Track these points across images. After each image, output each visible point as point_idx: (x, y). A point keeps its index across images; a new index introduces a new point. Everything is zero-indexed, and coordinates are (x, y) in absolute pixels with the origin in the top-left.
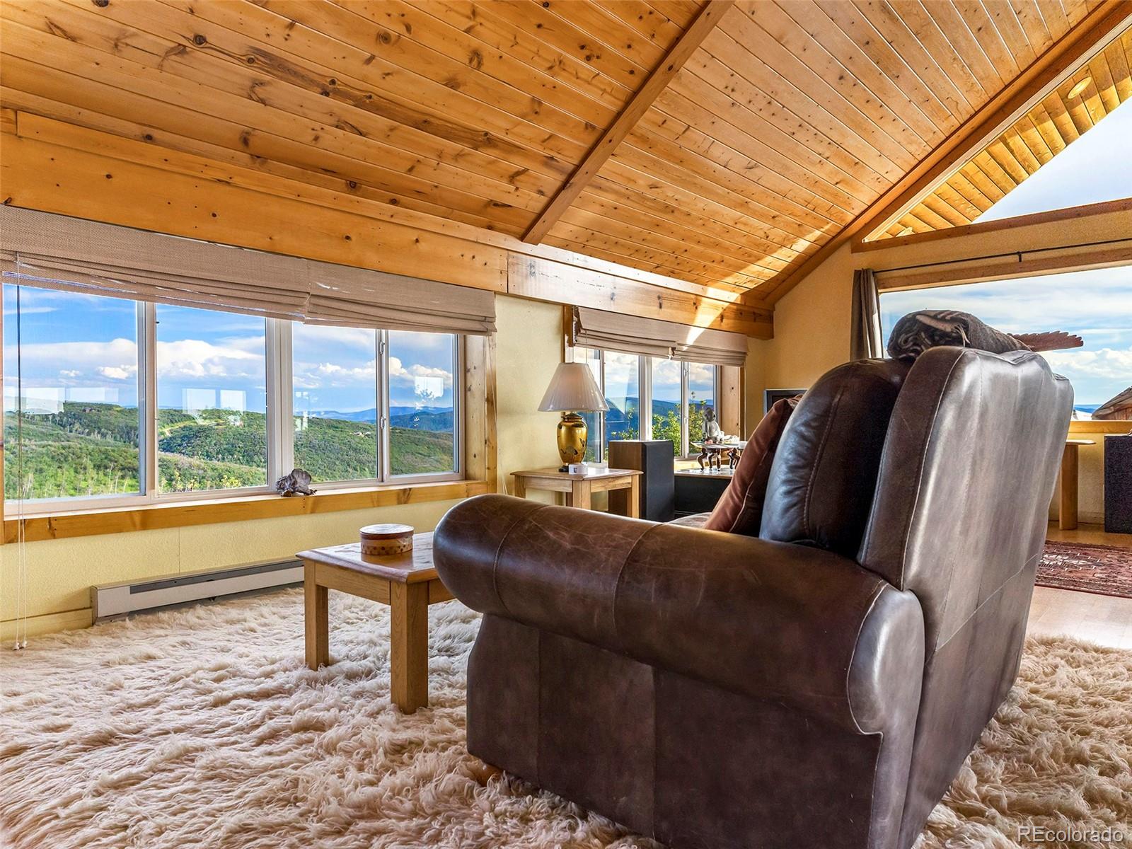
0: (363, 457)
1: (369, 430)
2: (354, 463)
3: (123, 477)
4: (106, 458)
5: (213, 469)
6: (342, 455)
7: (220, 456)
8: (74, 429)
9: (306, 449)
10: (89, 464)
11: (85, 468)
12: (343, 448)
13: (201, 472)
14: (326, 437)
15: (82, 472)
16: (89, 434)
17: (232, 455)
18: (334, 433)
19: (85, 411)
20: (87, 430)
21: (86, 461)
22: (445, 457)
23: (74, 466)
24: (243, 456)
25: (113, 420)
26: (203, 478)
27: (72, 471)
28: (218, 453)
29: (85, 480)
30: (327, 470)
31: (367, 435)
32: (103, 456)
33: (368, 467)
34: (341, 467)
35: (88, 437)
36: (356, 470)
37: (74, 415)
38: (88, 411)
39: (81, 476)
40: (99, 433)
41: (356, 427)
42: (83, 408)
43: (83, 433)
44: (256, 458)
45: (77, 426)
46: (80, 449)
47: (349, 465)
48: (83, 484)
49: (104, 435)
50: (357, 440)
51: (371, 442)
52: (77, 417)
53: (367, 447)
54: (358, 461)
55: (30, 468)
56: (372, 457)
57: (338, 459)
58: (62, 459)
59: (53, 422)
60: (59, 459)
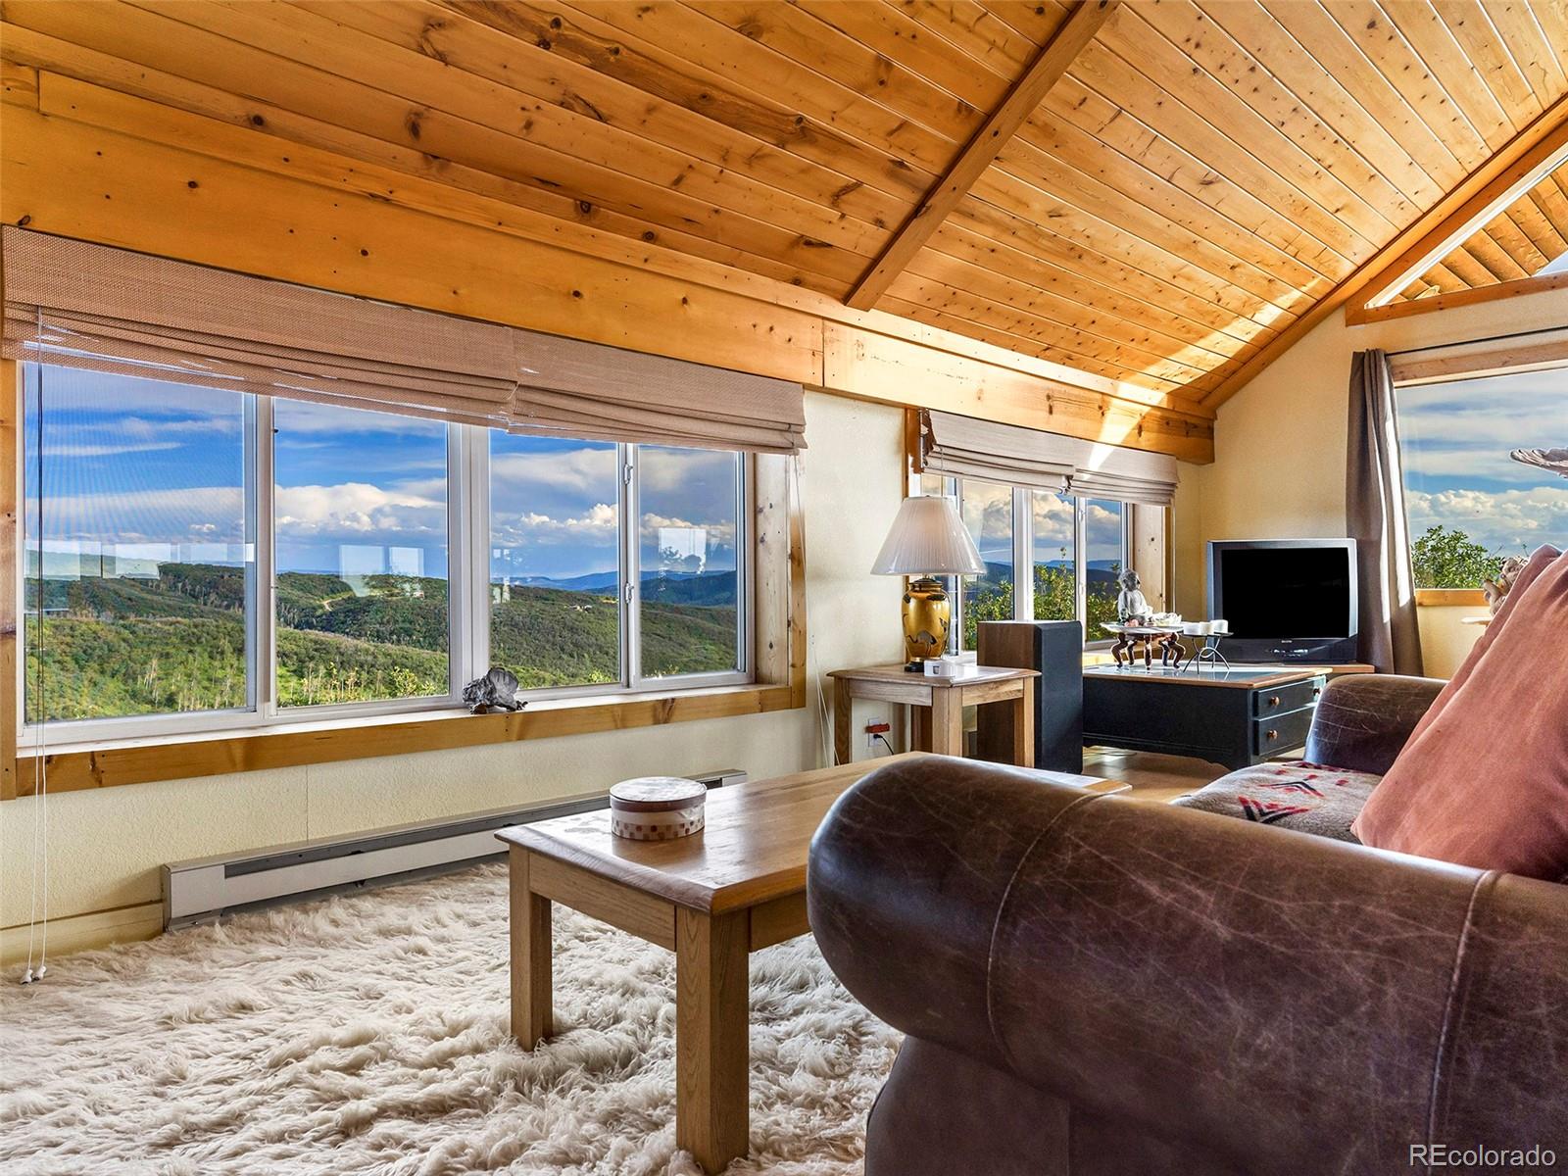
0: (582, 638)
1: (587, 602)
2: (569, 648)
5: (386, 655)
6: (554, 636)
7: (395, 637)
8: (209, 602)
9: (505, 629)
10: (229, 648)
11: (222, 653)
12: (556, 627)
13: (370, 658)
14: (533, 613)
15: (219, 657)
16: (228, 607)
17: (410, 636)
18: (543, 607)
19: (223, 577)
20: (225, 603)
21: (223, 643)
22: (693, 640)
23: (209, 649)
24: (425, 638)
26: (373, 666)
27: (206, 655)
28: (392, 633)
29: (222, 668)
30: (534, 657)
31: (587, 610)
33: (588, 653)
34: (552, 652)
36: (572, 656)
37: (209, 583)
38: (226, 577)
39: (217, 663)
40: (240, 606)
41: (572, 598)
42: (220, 574)
43: (220, 606)
44: (441, 640)
45: (213, 597)
46: (217, 627)
47: (563, 650)
48: (220, 674)
50: (574, 616)
51: (592, 619)
52: (213, 585)
53: (587, 625)
54: (576, 645)
55: (154, 652)
56: (593, 640)
57: (548, 642)
58: (194, 641)
59: (184, 591)
60: (190, 641)
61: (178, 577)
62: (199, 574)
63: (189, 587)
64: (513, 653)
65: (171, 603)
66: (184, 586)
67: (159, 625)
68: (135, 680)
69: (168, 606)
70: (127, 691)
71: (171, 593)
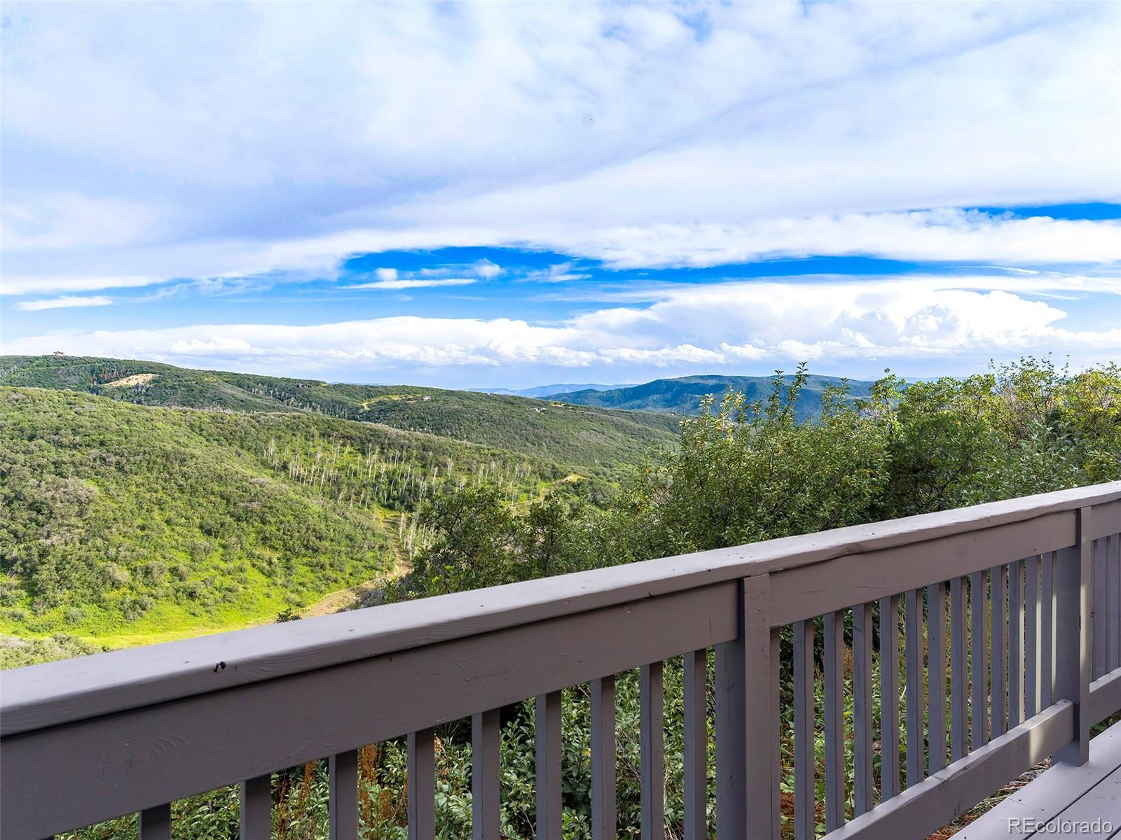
0: (541, 432)
1: (543, 407)
2: (532, 438)
3: (344, 445)
4: (329, 427)
5: (417, 440)
6: (521, 430)
7: (412, 428)
8: (291, 403)
9: (487, 424)
10: (317, 433)
11: (313, 436)
12: (522, 423)
13: (407, 442)
14: (506, 413)
15: (311, 439)
16: (302, 407)
17: (423, 428)
18: (512, 409)
19: (298, 386)
20: (301, 404)
21: (313, 430)
22: (619, 434)
24: (432, 429)
25: (321, 395)
26: (409, 447)
27: (303, 438)
28: (410, 426)
29: (314, 447)
30: (508, 445)
31: (543, 411)
32: (326, 426)
33: (545, 442)
34: (520, 441)
35: (302, 410)
36: (534, 444)
37: (290, 390)
38: (300, 385)
39: (311, 443)
40: (310, 406)
41: (531, 403)
42: (296, 384)
43: (297, 406)
44: (443, 432)
45: (293, 400)
47: (527, 440)
48: (312, 450)
49: (314, 409)
50: (534, 416)
51: (547, 418)
52: (292, 392)
53: (544, 422)
54: (536, 436)
55: (271, 434)
56: (549, 433)
57: (517, 434)
58: (295, 428)
59: (274, 396)
60: (293, 428)
61: (270, 386)
62: (284, 384)
63: (277, 393)
64: (493, 441)
65: (267, 403)
66: (274, 392)
67: (272, 417)
68: (263, 453)
69: (266, 405)
70: (257, 460)
71: (267, 397)
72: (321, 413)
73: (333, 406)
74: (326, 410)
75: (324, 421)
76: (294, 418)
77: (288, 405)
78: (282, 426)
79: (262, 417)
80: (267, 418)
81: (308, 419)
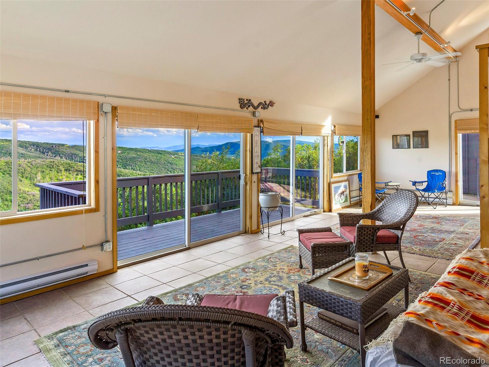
72: (65, 160)
73: (72, 156)
74: (68, 158)
75: (67, 164)
76: (51, 162)
77: (47, 156)
78: (44, 166)
79: (34, 162)
80: (36, 162)
81: (58, 162)
